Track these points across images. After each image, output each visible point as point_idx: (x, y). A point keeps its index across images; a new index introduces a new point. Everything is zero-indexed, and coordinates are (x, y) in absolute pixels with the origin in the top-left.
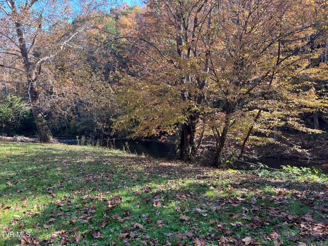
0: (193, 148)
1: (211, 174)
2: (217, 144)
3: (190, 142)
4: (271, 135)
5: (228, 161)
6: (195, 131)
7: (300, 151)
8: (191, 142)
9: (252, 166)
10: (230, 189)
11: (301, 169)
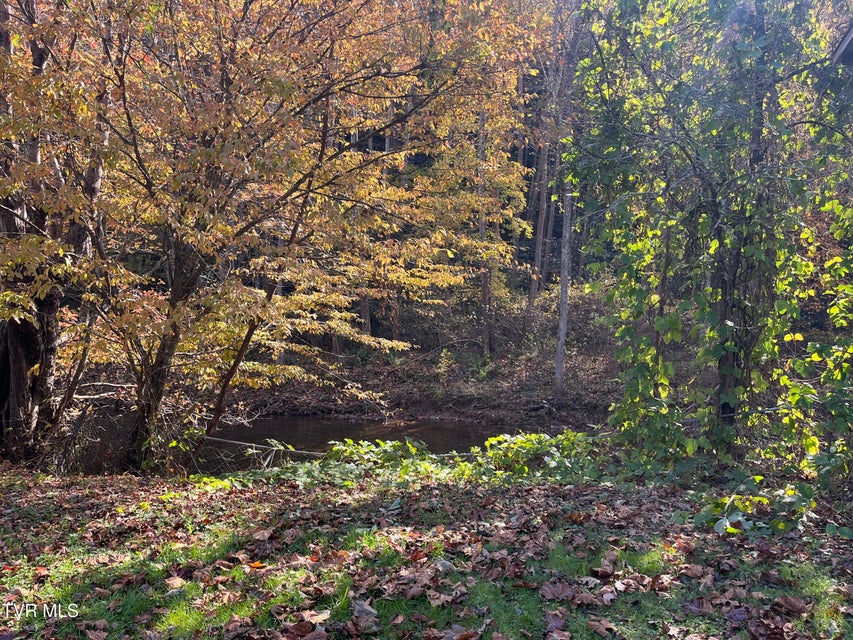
0: (45, 412)
1: (143, 510)
2: (138, 391)
3: (33, 390)
4: (289, 358)
5: (174, 443)
6: (53, 351)
7: (362, 395)
8: (38, 390)
9: (250, 451)
10: (248, 569)
11: (377, 445)
